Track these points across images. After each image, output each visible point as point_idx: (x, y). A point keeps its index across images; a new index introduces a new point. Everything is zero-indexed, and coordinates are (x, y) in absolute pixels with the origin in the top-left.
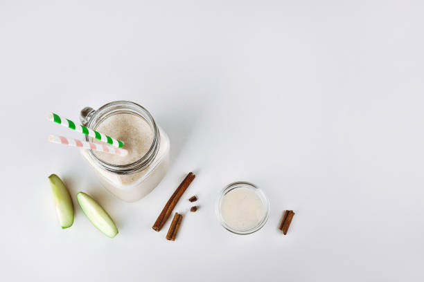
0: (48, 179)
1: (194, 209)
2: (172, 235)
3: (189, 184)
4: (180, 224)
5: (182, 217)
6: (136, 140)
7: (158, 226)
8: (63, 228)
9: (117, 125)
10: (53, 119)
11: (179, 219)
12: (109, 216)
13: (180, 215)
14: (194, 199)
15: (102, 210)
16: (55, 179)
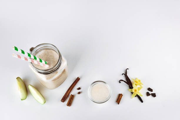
0: (16, 79)
1: (79, 93)
2: (69, 104)
3: (77, 82)
4: (73, 99)
5: (74, 96)
6: (53, 61)
7: (63, 100)
8: (22, 100)
9: (45, 55)
10: (14, 49)
11: (73, 97)
12: (42, 96)
13: (73, 95)
14: (79, 89)
15: (39, 93)
16: (19, 79)
